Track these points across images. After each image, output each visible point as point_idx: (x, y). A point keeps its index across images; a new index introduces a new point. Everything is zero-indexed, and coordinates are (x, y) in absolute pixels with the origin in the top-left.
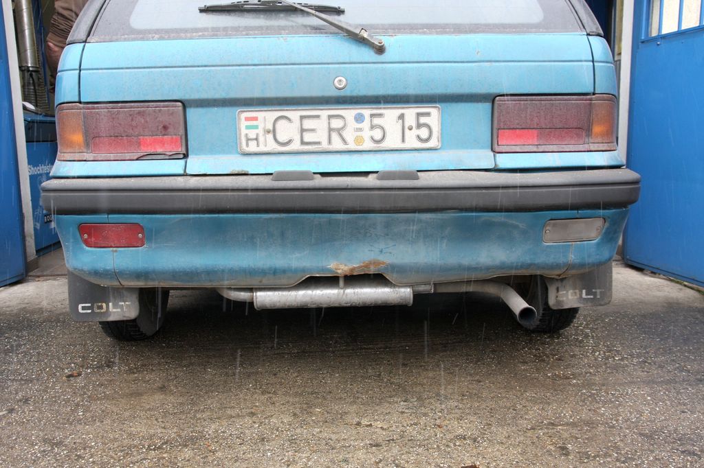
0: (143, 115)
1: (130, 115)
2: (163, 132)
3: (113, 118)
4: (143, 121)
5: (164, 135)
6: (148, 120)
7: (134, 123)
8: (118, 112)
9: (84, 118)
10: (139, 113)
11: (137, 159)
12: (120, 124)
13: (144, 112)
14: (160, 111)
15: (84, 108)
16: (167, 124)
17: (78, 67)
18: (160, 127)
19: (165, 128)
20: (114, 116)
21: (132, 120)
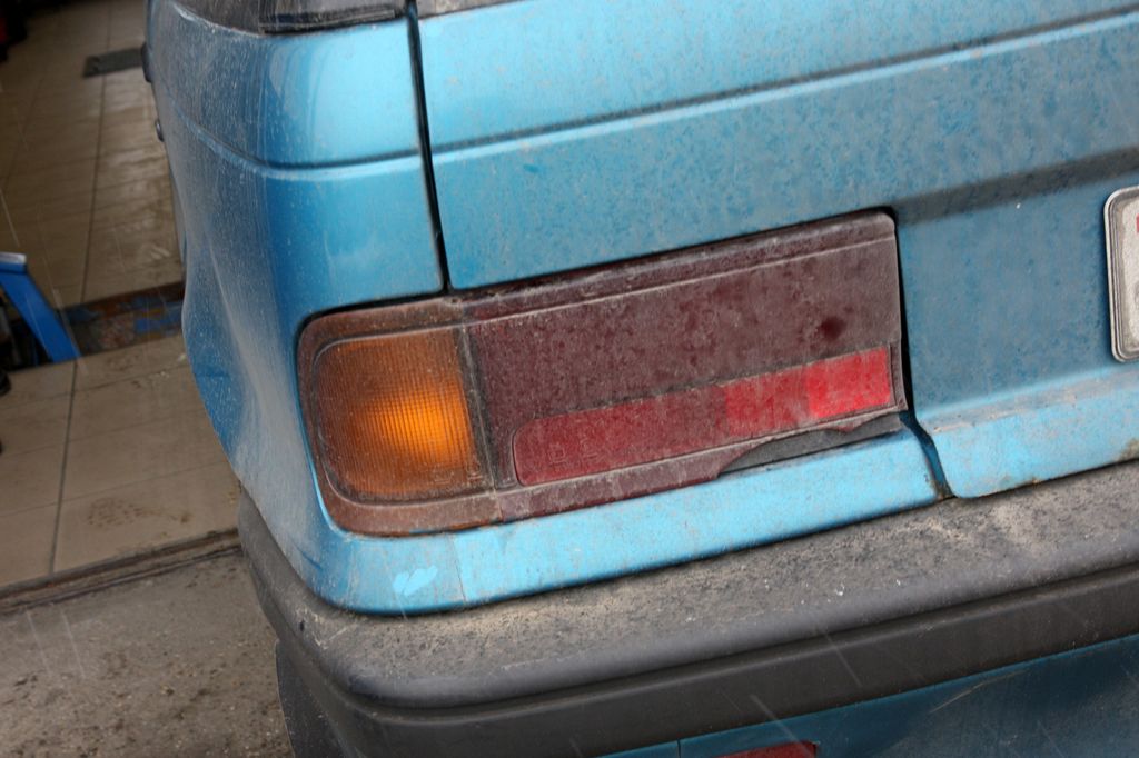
0: (739, 298)
1: (683, 308)
2: (824, 346)
3: (609, 334)
4: (736, 319)
5: (829, 354)
6: (759, 309)
7: (700, 337)
8: (631, 307)
9: (477, 352)
10: (722, 291)
11: (722, 474)
12: (640, 352)
13: (741, 283)
14: (808, 266)
15: (470, 313)
16: (840, 314)
17: (413, 140)
18: (809, 331)
19: (831, 328)
20: (611, 324)
21: (692, 325)
